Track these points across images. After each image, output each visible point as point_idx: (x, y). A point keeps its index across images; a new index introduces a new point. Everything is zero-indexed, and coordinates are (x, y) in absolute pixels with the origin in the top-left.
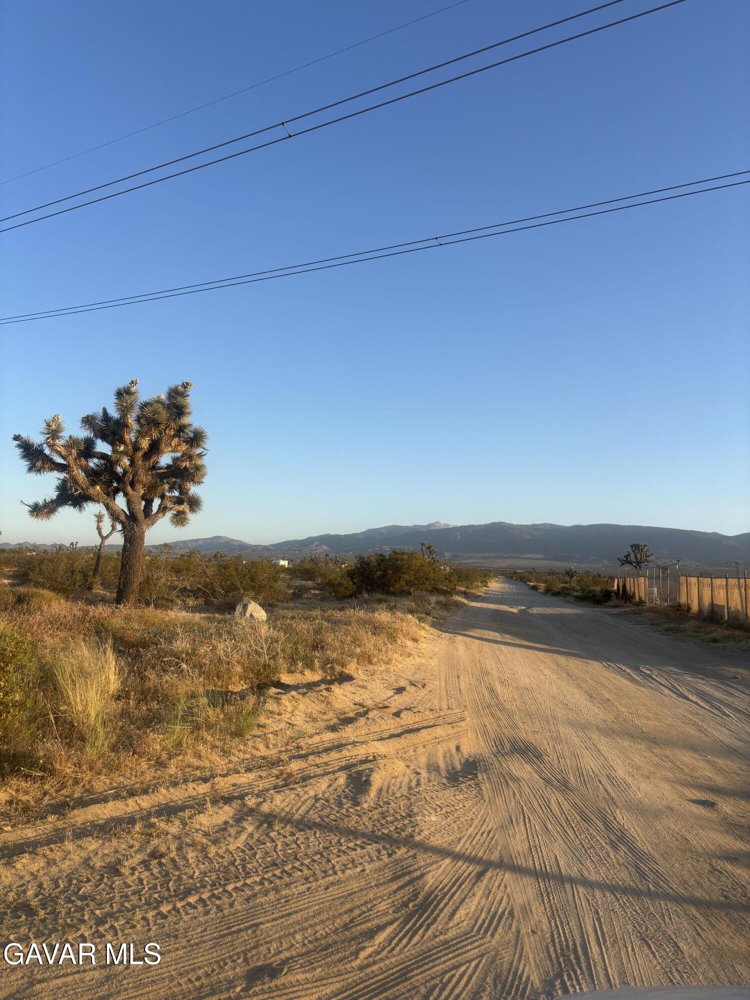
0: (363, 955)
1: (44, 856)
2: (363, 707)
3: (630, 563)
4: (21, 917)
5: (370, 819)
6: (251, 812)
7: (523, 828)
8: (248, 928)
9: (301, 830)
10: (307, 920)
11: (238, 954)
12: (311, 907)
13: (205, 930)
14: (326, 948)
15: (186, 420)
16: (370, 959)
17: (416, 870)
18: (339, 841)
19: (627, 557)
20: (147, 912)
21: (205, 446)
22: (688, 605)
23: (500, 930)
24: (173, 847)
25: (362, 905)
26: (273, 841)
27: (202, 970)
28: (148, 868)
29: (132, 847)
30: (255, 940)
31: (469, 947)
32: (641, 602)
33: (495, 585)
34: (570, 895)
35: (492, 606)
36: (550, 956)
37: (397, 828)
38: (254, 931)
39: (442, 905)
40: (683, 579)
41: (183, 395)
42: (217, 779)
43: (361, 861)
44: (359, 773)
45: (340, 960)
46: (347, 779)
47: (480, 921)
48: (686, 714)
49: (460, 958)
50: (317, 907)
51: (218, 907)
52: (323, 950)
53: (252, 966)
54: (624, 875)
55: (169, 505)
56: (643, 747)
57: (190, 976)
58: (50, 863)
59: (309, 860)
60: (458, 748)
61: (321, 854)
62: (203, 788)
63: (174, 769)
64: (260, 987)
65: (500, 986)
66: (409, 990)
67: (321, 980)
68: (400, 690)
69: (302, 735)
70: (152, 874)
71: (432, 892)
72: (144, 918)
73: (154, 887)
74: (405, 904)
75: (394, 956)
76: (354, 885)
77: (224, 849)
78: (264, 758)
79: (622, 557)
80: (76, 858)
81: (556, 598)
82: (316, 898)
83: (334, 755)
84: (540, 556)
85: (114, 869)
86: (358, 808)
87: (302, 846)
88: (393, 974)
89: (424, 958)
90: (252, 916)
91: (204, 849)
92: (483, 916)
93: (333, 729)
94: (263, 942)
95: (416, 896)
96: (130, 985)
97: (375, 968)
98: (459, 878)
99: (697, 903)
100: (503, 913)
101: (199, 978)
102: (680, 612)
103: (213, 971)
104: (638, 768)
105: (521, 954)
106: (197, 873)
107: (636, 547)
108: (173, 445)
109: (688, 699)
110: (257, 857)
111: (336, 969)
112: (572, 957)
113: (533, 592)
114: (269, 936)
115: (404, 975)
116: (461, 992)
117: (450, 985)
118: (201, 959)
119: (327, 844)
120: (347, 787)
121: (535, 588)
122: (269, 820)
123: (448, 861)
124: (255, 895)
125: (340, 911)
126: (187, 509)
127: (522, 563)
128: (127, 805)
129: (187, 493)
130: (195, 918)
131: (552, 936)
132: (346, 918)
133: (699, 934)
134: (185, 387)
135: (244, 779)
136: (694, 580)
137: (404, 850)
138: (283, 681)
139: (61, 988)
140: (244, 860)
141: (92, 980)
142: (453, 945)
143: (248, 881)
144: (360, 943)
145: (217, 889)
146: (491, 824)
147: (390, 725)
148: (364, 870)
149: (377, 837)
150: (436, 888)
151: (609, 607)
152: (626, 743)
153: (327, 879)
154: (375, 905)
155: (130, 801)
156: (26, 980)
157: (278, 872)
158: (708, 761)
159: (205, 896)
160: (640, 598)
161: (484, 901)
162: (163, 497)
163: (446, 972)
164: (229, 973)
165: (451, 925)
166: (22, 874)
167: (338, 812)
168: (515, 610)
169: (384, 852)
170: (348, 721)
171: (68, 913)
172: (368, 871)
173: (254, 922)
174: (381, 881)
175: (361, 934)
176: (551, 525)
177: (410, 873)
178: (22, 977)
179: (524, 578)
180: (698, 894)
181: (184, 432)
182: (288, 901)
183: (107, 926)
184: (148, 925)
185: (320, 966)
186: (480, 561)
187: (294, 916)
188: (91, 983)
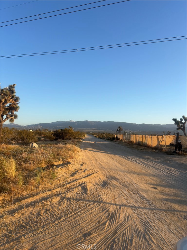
0: (105, 228)
1: (20, 213)
2: (76, 170)
3: (118, 131)
4: (23, 228)
5: (91, 197)
6: (64, 198)
7: (123, 197)
8: (78, 225)
9: (78, 201)
10: (89, 222)
11: (78, 231)
12: (89, 219)
13: (68, 227)
14: (97, 228)
15: (14, 94)
16: (107, 229)
17: (107, 208)
18: (87, 203)
19: (117, 129)
20: (53, 224)
21: (19, 101)
22: (133, 141)
23: (130, 220)
24: (50, 208)
25: (99, 217)
26: (73, 204)
27: (73, 236)
28: (47, 213)
29: (40, 208)
30: (80, 228)
31: (126, 225)
32: (121, 140)
33: (86, 136)
34: (139, 211)
35: (88, 142)
36: (142, 225)
37: (98, 199)
38: (79, 226)
39: (116, 216)
40: (132, 135)
41: (13, 87)
42: (53, 190)
43: (94, 207)
44: (83, 186)
45: (101, 230)
46: (81, 188)
47: (125, 219)
48: (141, 167)
49: (125, 227)
50: (90, 219)
51: (68, 221)
52: (96, 228)
53: (83, 234)
54: (147, 205)
55: (9, 117)
56: (137, 176)
57: (71, 238)
58: (23, 214)
59: (83, 208)
60: (100, 179)
61: (85, 206)
62: (50, 193)
63: (41, 188)
64: (87, 238)
65: (136, 232)
66: (119, 235)
67: (99, 235)
68: (82, 165)
69: (66, 178)
70: (49, 215)
71: (112, 213)
72: (53, 225)
73: (51, 218)
74: (108, 216)
75: (112, 228)
76: (95, 213)
77: (62, 207)
78: (60, 184)
79: (116, 129)
80: (28, 213)
81: (102, 139)
82: (89, 217)
83: (76, 182)
84: (96, 129)
85: (39, 214)
86: (87, 195)
87: (80, 205)
88: (113, 232)
89: (118, 228)
90: (77, 222)
91: (58, 208)
92: (125, 218)
93: (72, 176)
94: (82, 228)
95: (109, 214)
96: (59, 241)
97: (109, 231)
98: (116, 209)
99: (164, 210)
100: (129, 216)
101: (73, 238)
102: (131, 143)
103: (75, 236)
104: (138, 181)
105: (136, 225)
106: (59, 214)
107: (119, 127)
108: (10, 101)
109: (140, 164)
110: (71, 208)
111: (101, 232)
112: (147, 224)
113: (95, 138)
114: (83, 226)
115: (116, 232)
116: (129, 234)
117: (126, 233)
118: (71, 234)
119: (85, 204)
120: (82, 190)
121: (96, 137)
122: (69, 199)
123: (112, 206)
124: (75, 217)
125: (95, 219)
126: (14, 118)
127: (92, 130)
128: (34, 198)
129: (13, 114)
130: (65, 224)
131: (141, 220)
132: (97, 221)
133: (167, 217)
134: (14, 86)
135: (58, 190)
136: (135, 135)
137: (102, 204)
138: (55, 164)
139: (43, 244)
140: (68, 209)
141: (49, 241)
142: (122, 224)
143: (72, 214)
144: (103, 226)
145: (66, 217)
146: (116, 197)
147: (84, 174)
148: (96, 210)
149: (95, 201)
150: (113, 212)
151: (114, 141)
152: (133, 175)
153: (89, 212)
154: (102, 217)
155: (35, 197)
156: (33, 243)
157: (77, 211)
158: (150, 178)
159: (64, 219)
160: (121, 139)
161: (123, 214)
162: (7, 115)
163: (124, 230)
164: (79, 236)
165: (120, 220)
166: (17, 218)
167: (83, 196)
168: (93, 143)
169: (98, 205)
170: (75, 174)
171: (34, 226)
172: (97, 210)
173: (78, 224)
174: (101, 212)
175: (102, 224)
176: (99, 121)
177: (106, 209)
178: (32, 243)
179: (93, 134)
180: (163, 208)
181: (13, 98)
182: (83, 218)
183: (45, 228)
184: (55, 227)
185: (98, 232)
186: (82, 130)
187: (86, 221)
188: (49, 242)
